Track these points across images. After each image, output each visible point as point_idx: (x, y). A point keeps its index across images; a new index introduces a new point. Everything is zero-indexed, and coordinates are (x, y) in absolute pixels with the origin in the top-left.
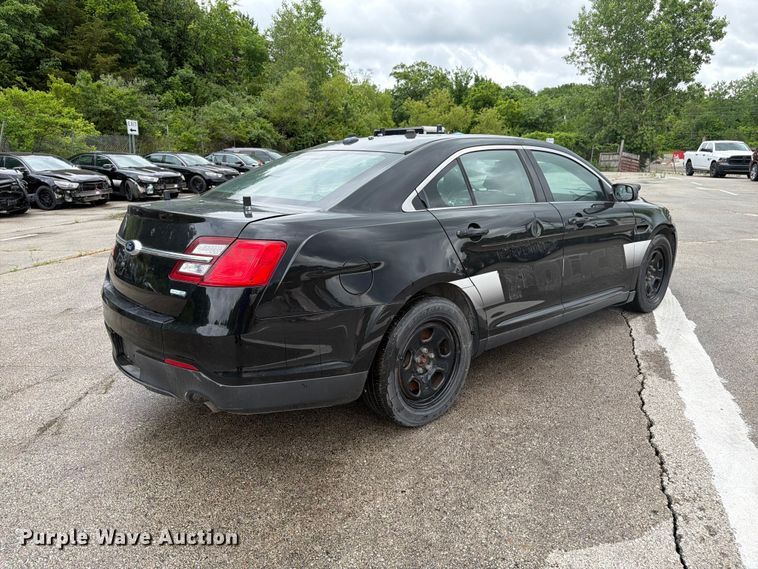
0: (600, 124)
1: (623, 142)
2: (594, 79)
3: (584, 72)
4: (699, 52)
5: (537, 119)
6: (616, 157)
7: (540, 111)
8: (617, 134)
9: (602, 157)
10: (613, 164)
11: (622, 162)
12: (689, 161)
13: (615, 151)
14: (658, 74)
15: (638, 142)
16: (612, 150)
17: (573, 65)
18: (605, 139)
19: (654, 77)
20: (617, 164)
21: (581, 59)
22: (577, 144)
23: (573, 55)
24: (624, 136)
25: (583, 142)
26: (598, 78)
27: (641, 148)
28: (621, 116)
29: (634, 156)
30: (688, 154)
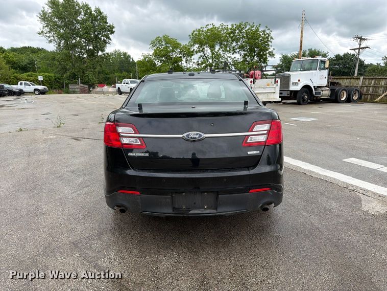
0: (65, 70)
1: (80, 79)
2: (57, 46)
3: (50, 41)
4: (105, 39)
5: (26, 65)
6: (77, 86)
7: (27, 61)
8: (75, 75)
9: (70, 86)
10: (76, 90)
11: (81, 89)
12: (119, 88)
13: (76, 83)
14: (89, 47)
15: (86, 79)
16: (74, 83)
17: (43, 37)
18: (70, 77)
19: (88, 48)
20: (79, 90)
21: (48, 35)
22: (55, 79)
23: (42, 32)
24: (79, 76)
25: (59, 79)
26: (59, 46)
27: (88, 82)
28: (76, 66)
29: (86, 86)
30: (118, 85)
